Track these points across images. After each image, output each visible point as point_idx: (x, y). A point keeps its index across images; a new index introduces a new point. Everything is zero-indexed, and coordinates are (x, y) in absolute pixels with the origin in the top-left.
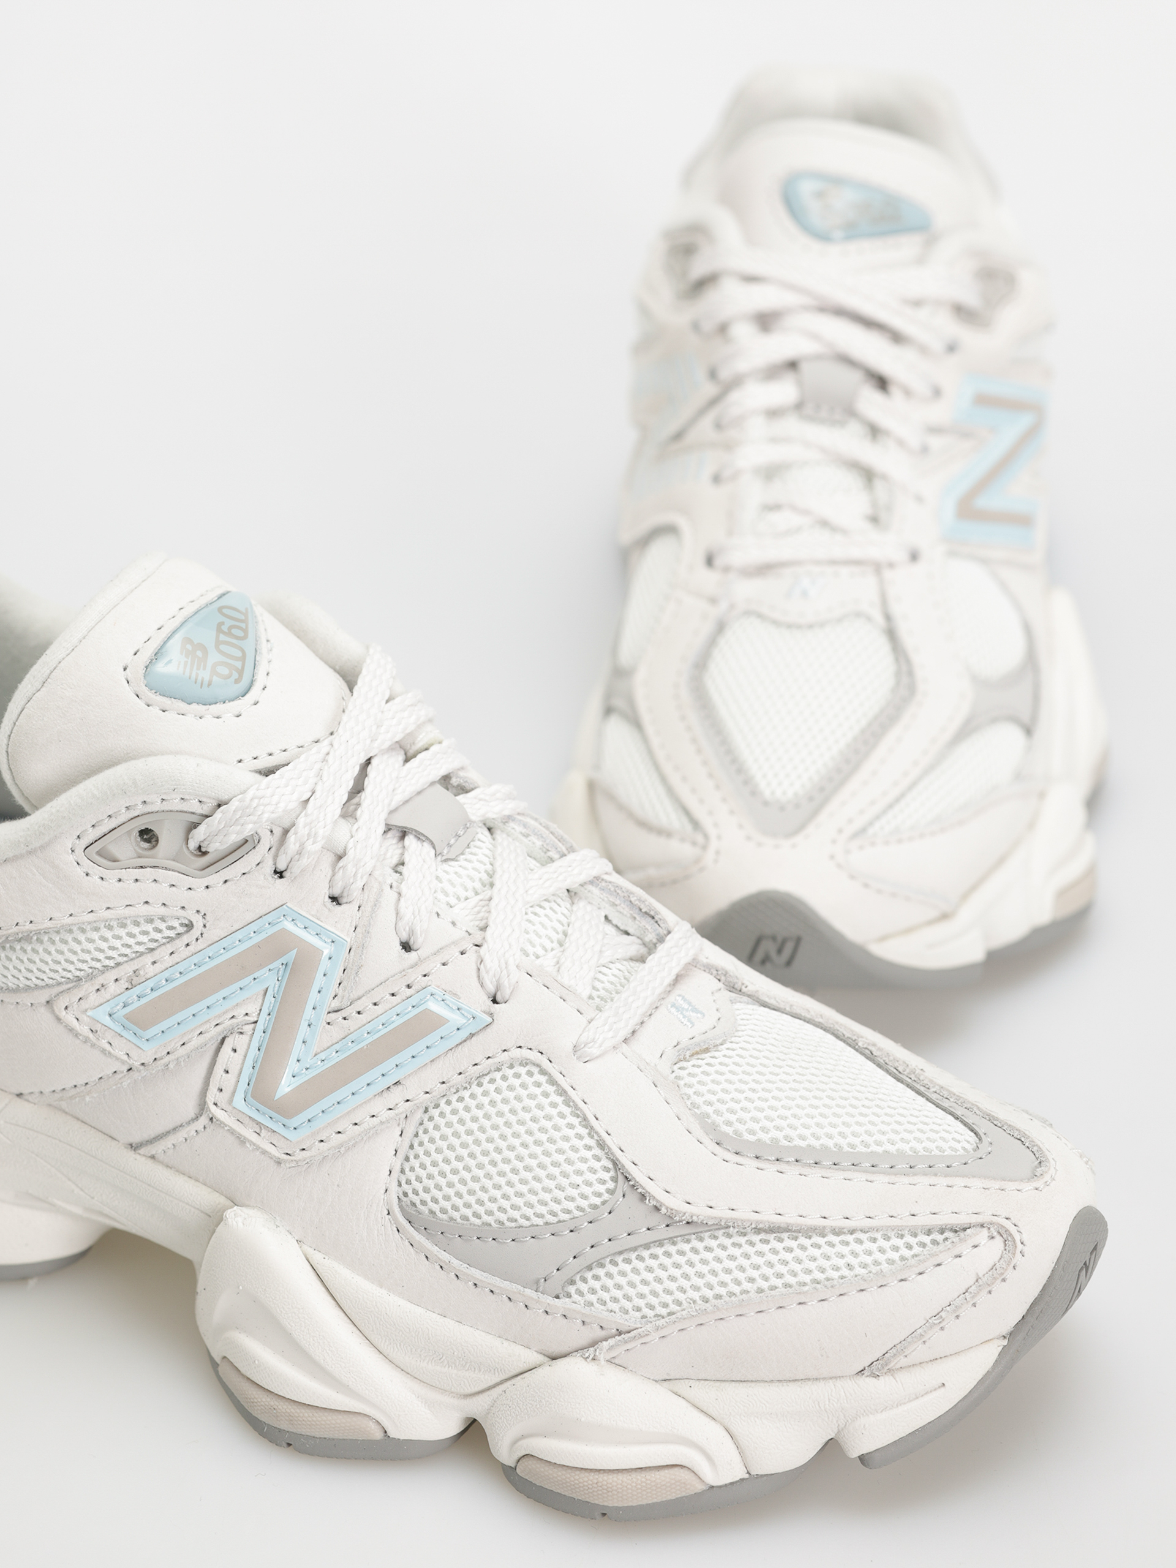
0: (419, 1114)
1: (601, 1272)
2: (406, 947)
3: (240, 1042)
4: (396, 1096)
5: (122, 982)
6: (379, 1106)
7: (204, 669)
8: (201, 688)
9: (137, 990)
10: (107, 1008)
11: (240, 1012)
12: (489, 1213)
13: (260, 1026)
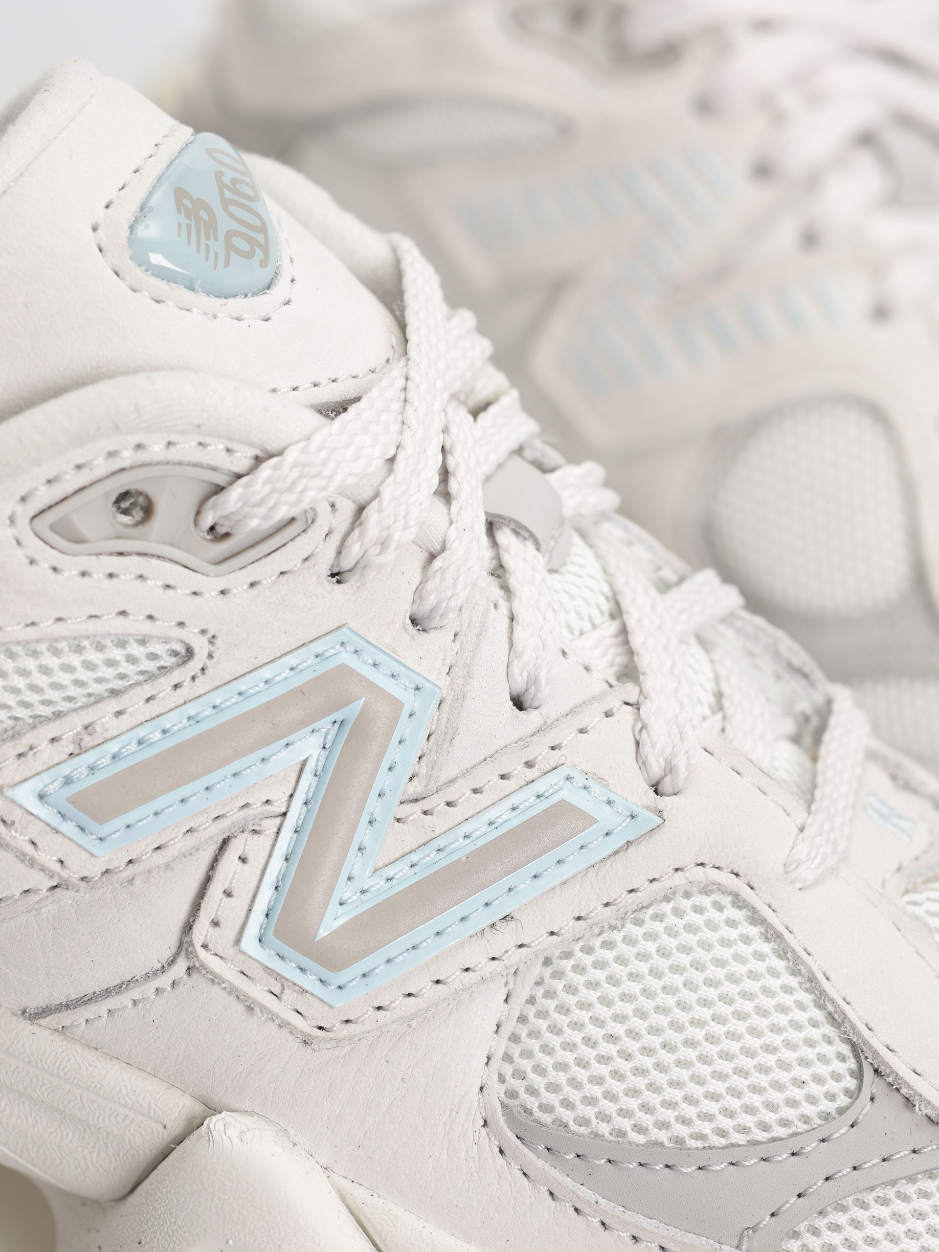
0: (537, 969)
1: (841, 1219)
2: (519, 703)
3: (257, 847)
4: (506, 939)
5: (63, 743)
6: (477, 956)
7: (216, 239)
8: (215, 268)
9: (89, 758)
10: (36, 785)
11: (257, 799)
12: (664, 1125)
13: (291, 821)
